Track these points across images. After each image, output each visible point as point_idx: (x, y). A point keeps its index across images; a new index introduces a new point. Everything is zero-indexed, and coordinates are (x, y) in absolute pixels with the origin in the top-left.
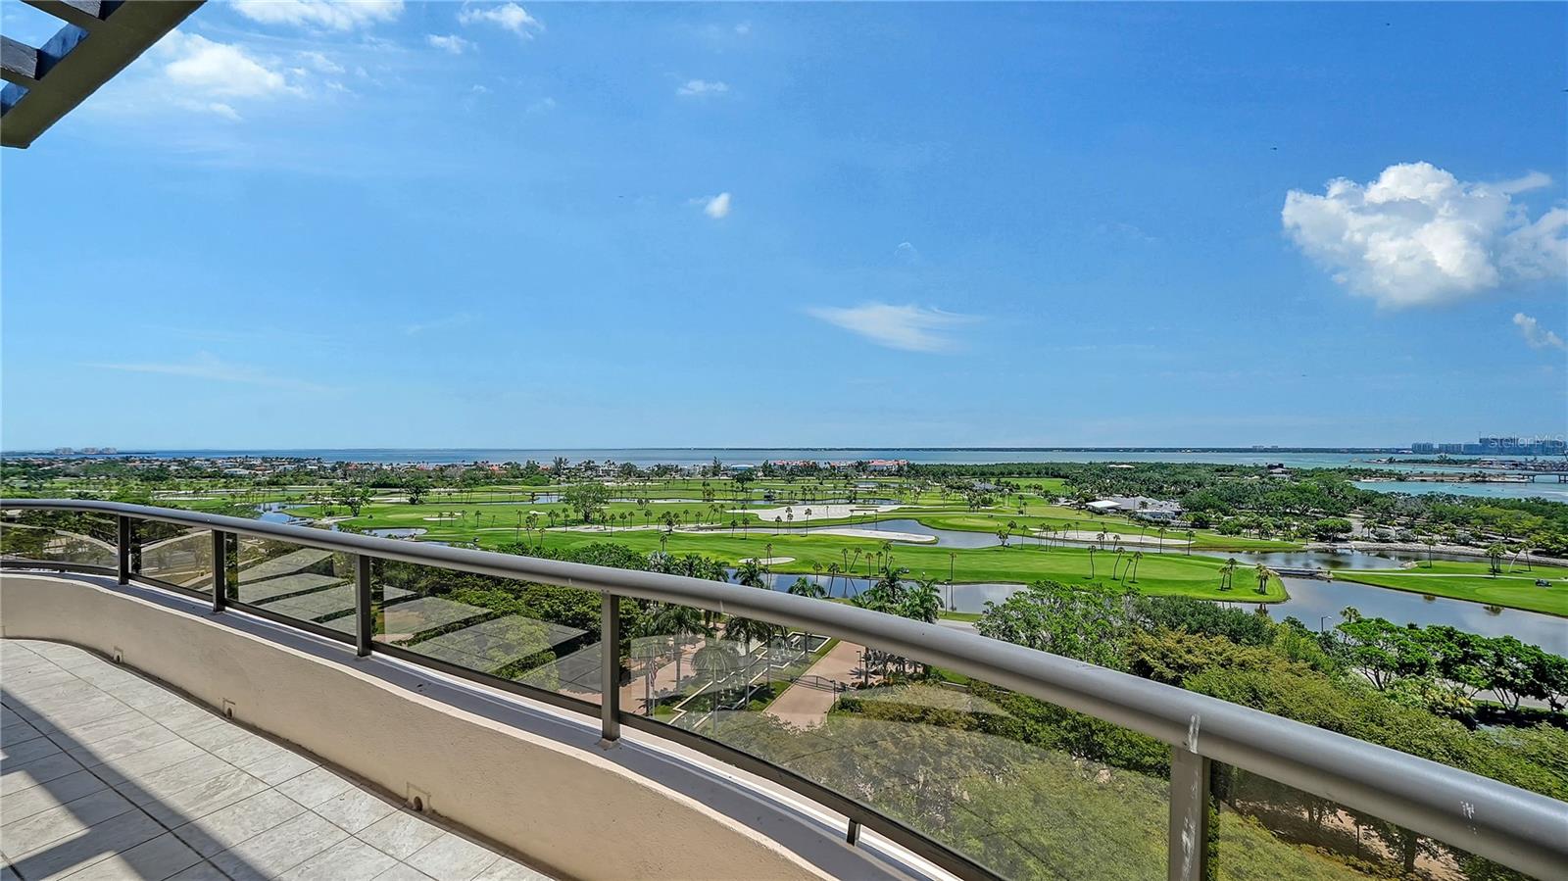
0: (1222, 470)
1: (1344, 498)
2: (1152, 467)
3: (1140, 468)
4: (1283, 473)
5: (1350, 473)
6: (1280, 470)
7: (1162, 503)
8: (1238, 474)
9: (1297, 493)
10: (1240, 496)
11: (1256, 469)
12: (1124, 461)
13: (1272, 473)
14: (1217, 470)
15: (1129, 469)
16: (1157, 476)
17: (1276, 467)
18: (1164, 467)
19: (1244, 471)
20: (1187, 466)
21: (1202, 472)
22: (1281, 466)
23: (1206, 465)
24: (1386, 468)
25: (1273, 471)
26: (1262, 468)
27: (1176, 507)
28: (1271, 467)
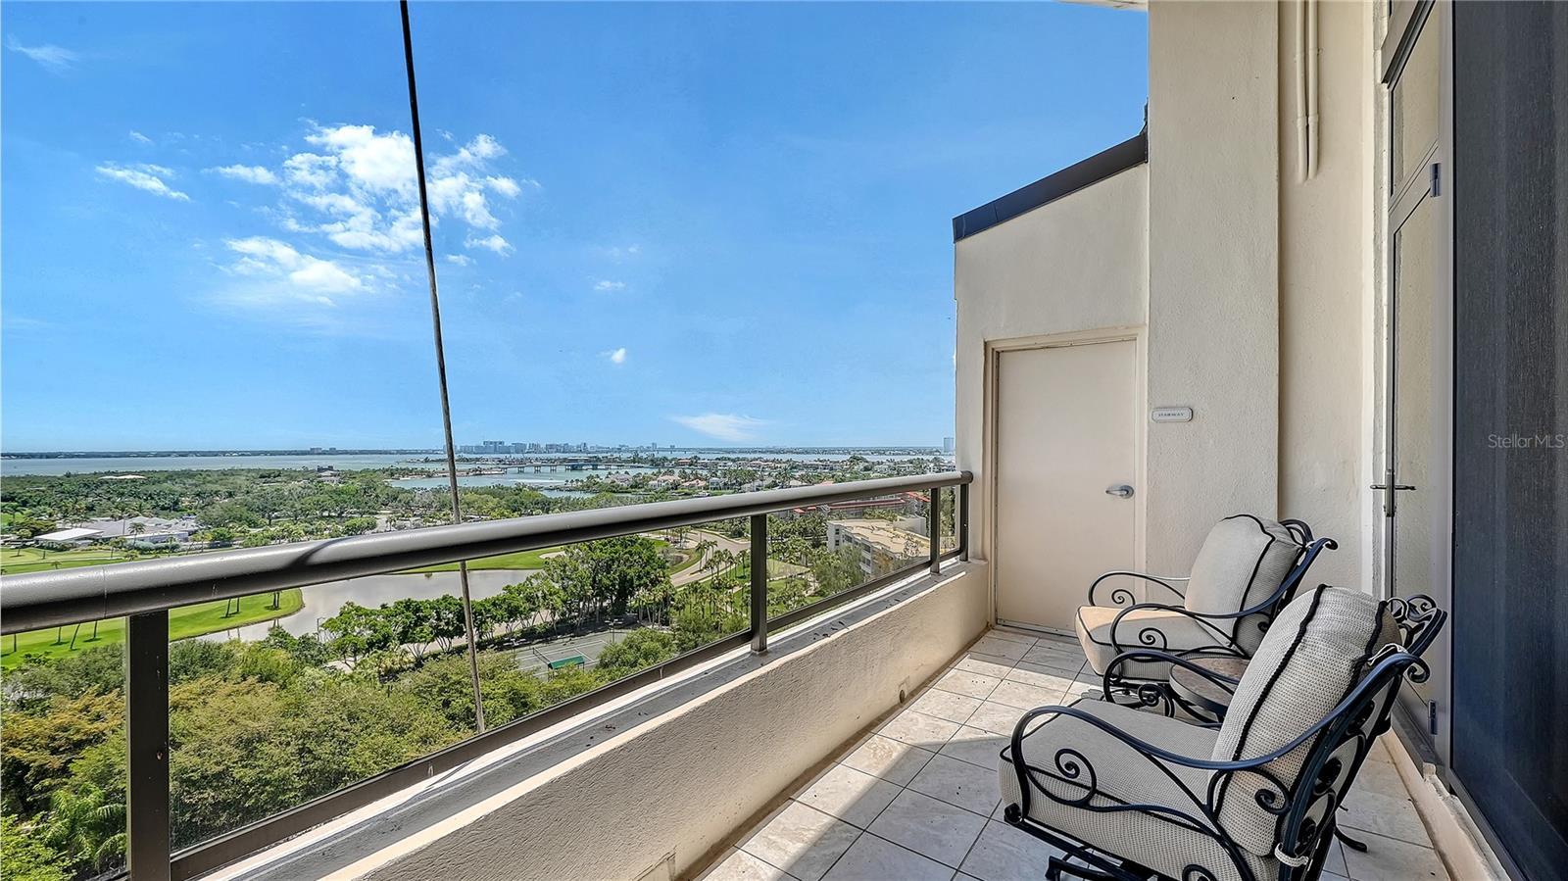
0: (266, 476)
1: (377, 496)
2: (171, 477)
3: (151, 478)
4: (332, 475)
5: (392, 473)
6: (328, 473)
7: (172, 522)
8: (284, 479)
9: (334, 496)
10: (275, 504)
11: (305, 473)
12: (130, 470)
13: (320, 477)
14: (262, 477)
15: (133, 481)
16: (178, 488)
17: (326, 470)
18: (189, 474)
19: (292, 476)
20: (224, 473)
21: (241, 480)
22: (330, 468)
23: (249, 471)
24: (419, 467)
25: (323, 474)
26: (312, 471)
27: (191, 524)
28: (320, 470)
